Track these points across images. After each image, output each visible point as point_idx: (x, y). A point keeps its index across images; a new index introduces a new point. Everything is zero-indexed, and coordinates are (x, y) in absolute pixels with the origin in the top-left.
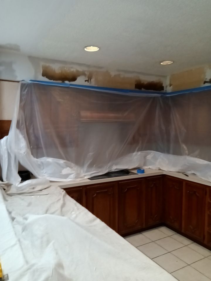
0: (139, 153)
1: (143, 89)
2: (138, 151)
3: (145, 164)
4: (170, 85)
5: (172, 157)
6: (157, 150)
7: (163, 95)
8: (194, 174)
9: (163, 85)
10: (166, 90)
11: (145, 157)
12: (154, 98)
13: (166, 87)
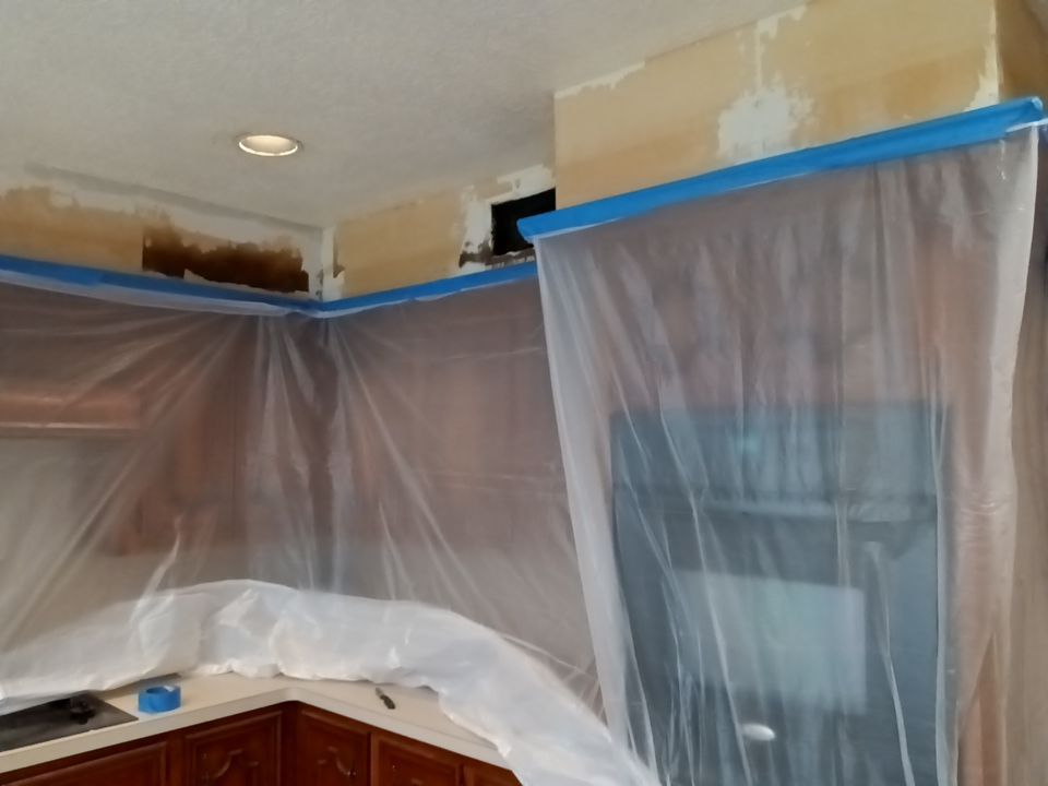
0: (170, 597)
1: (189, 276)
2: (164, 586)
3: (207, 653)
4: (337, 270)
5: (340, 607)
6: (273, 577)
7: (298, 311)
8: (427, 688)
9: (304, 268)
10: (319, 293)
11: (208, 617)
12: (252, 321)
13: (321, 276)
